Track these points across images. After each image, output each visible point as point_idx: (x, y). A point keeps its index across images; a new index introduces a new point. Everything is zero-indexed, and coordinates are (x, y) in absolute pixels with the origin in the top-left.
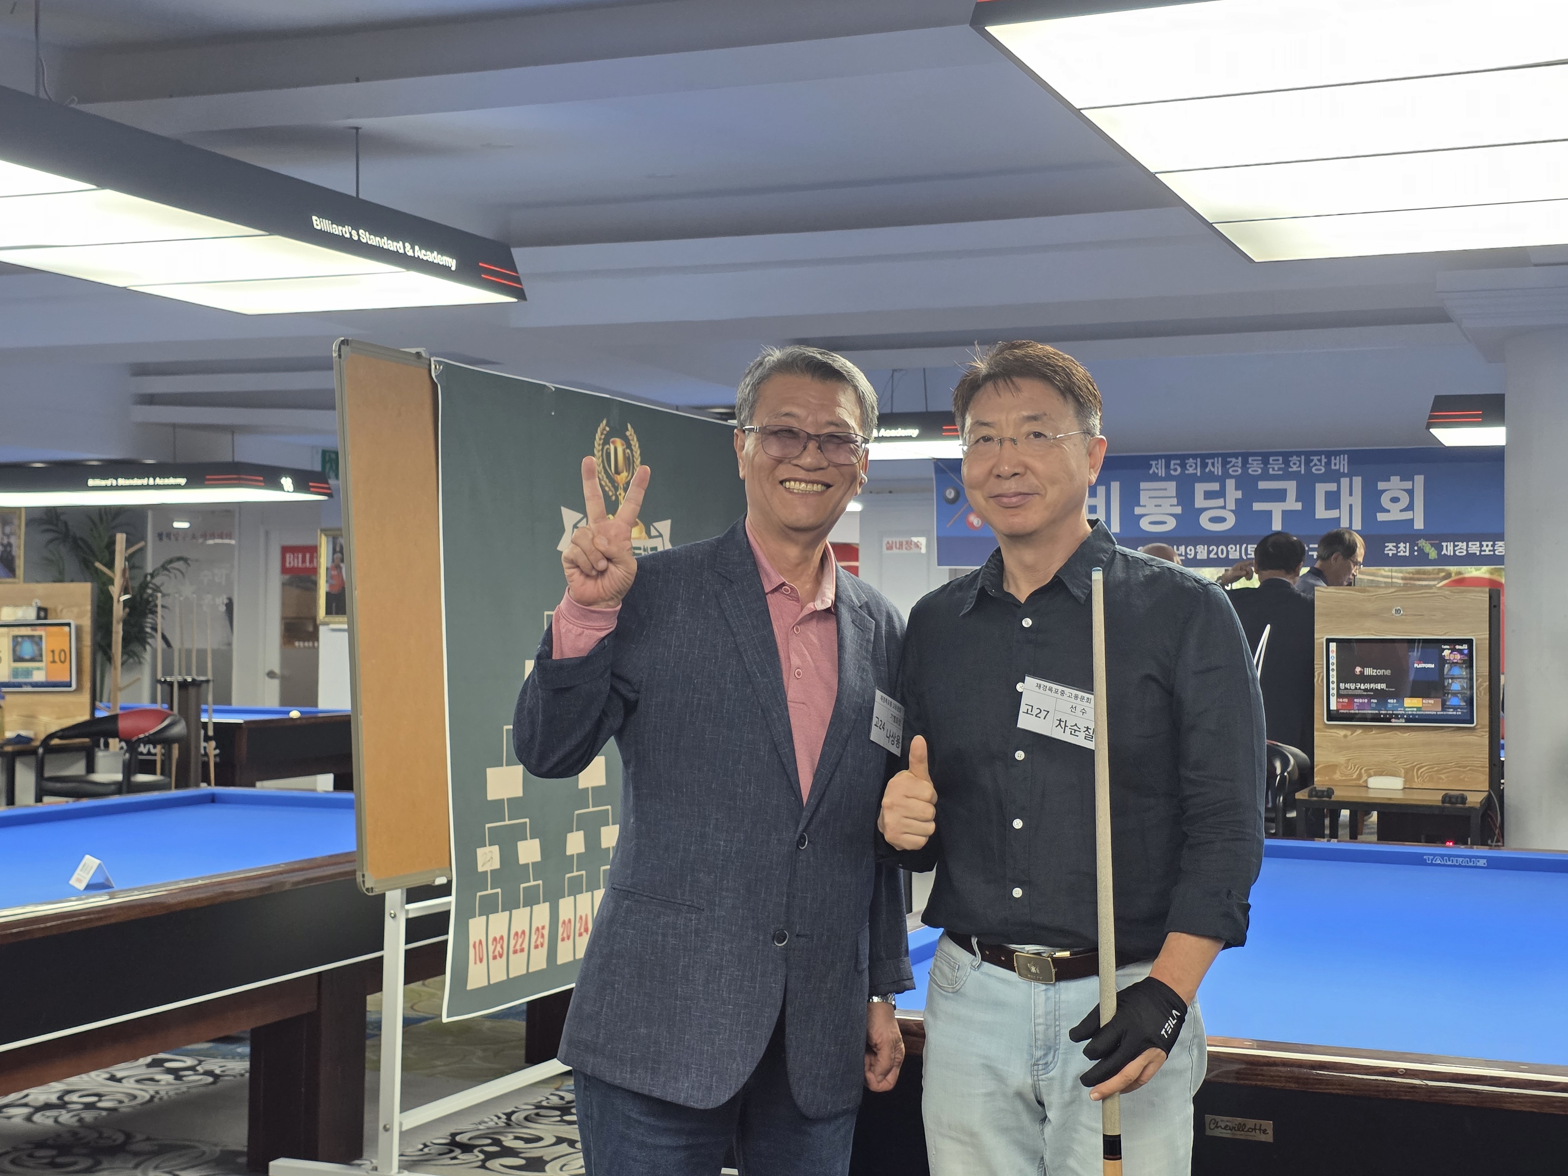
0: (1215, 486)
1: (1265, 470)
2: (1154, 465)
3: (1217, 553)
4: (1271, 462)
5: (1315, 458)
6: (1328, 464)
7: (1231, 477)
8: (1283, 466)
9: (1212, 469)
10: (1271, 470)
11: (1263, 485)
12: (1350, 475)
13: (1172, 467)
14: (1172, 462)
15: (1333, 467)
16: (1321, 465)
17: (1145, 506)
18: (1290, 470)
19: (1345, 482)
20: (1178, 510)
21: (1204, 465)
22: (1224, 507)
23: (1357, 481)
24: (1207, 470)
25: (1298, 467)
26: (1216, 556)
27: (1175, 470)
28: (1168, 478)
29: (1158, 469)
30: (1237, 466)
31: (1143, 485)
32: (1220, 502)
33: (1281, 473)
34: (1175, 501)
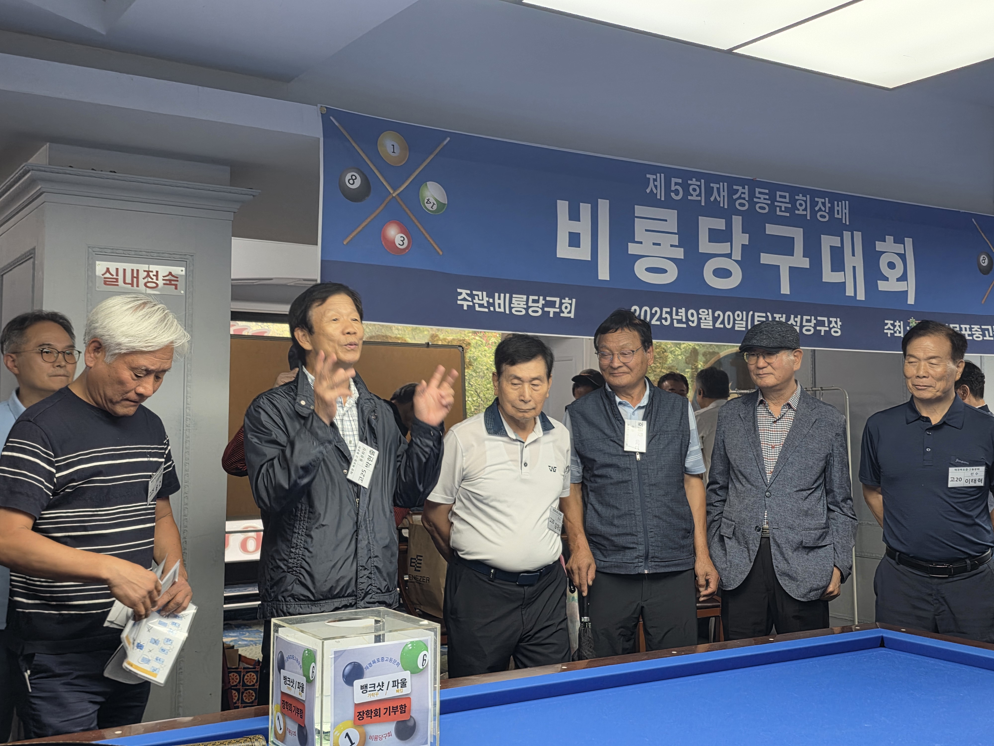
0: (720, 224)
1: (772, 207)
2: (651, 181)
3: (723, 322)
4: (778, 199)
5: (820, 200)
6: (832, 209)
7: (738, 213)
8: (790, 206)
9: (718, 199)
10: (778, 209)
11: (772, 229)
12: (851, 229)
13: (673, 188)
14: (674, 180)
15: (836, 216)
16: (825, 211)
17: (641, 243)
18: (797, 212)
19: (847, 235)
20: (679, 253)
21: (709, 192)
22: (729, 256)
23: (858, 235)
24: (712, 199)
25: (803, 210)
26: (722, 326)
27: (677, 192)
28: (668, 204)
29: (656, 187)
30: (744, 199)
31: (639, 210)
32: (724, 248)
33: (788, 215)
34: (675, 239)
